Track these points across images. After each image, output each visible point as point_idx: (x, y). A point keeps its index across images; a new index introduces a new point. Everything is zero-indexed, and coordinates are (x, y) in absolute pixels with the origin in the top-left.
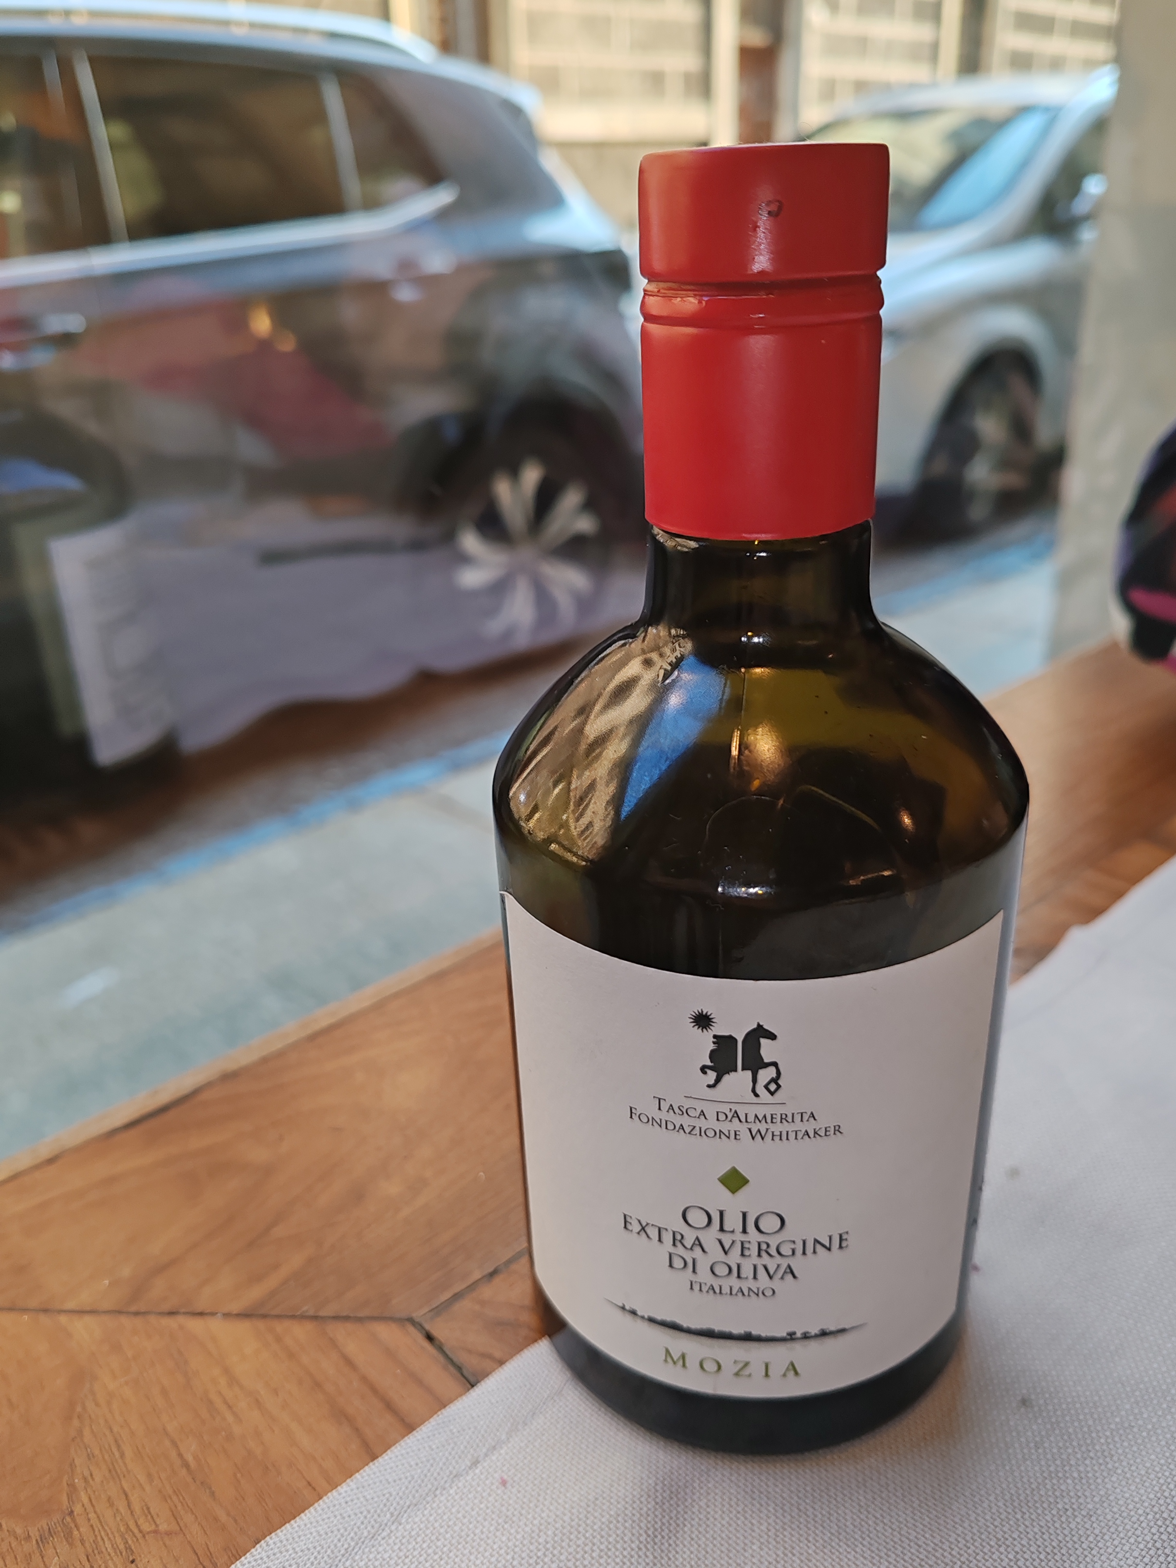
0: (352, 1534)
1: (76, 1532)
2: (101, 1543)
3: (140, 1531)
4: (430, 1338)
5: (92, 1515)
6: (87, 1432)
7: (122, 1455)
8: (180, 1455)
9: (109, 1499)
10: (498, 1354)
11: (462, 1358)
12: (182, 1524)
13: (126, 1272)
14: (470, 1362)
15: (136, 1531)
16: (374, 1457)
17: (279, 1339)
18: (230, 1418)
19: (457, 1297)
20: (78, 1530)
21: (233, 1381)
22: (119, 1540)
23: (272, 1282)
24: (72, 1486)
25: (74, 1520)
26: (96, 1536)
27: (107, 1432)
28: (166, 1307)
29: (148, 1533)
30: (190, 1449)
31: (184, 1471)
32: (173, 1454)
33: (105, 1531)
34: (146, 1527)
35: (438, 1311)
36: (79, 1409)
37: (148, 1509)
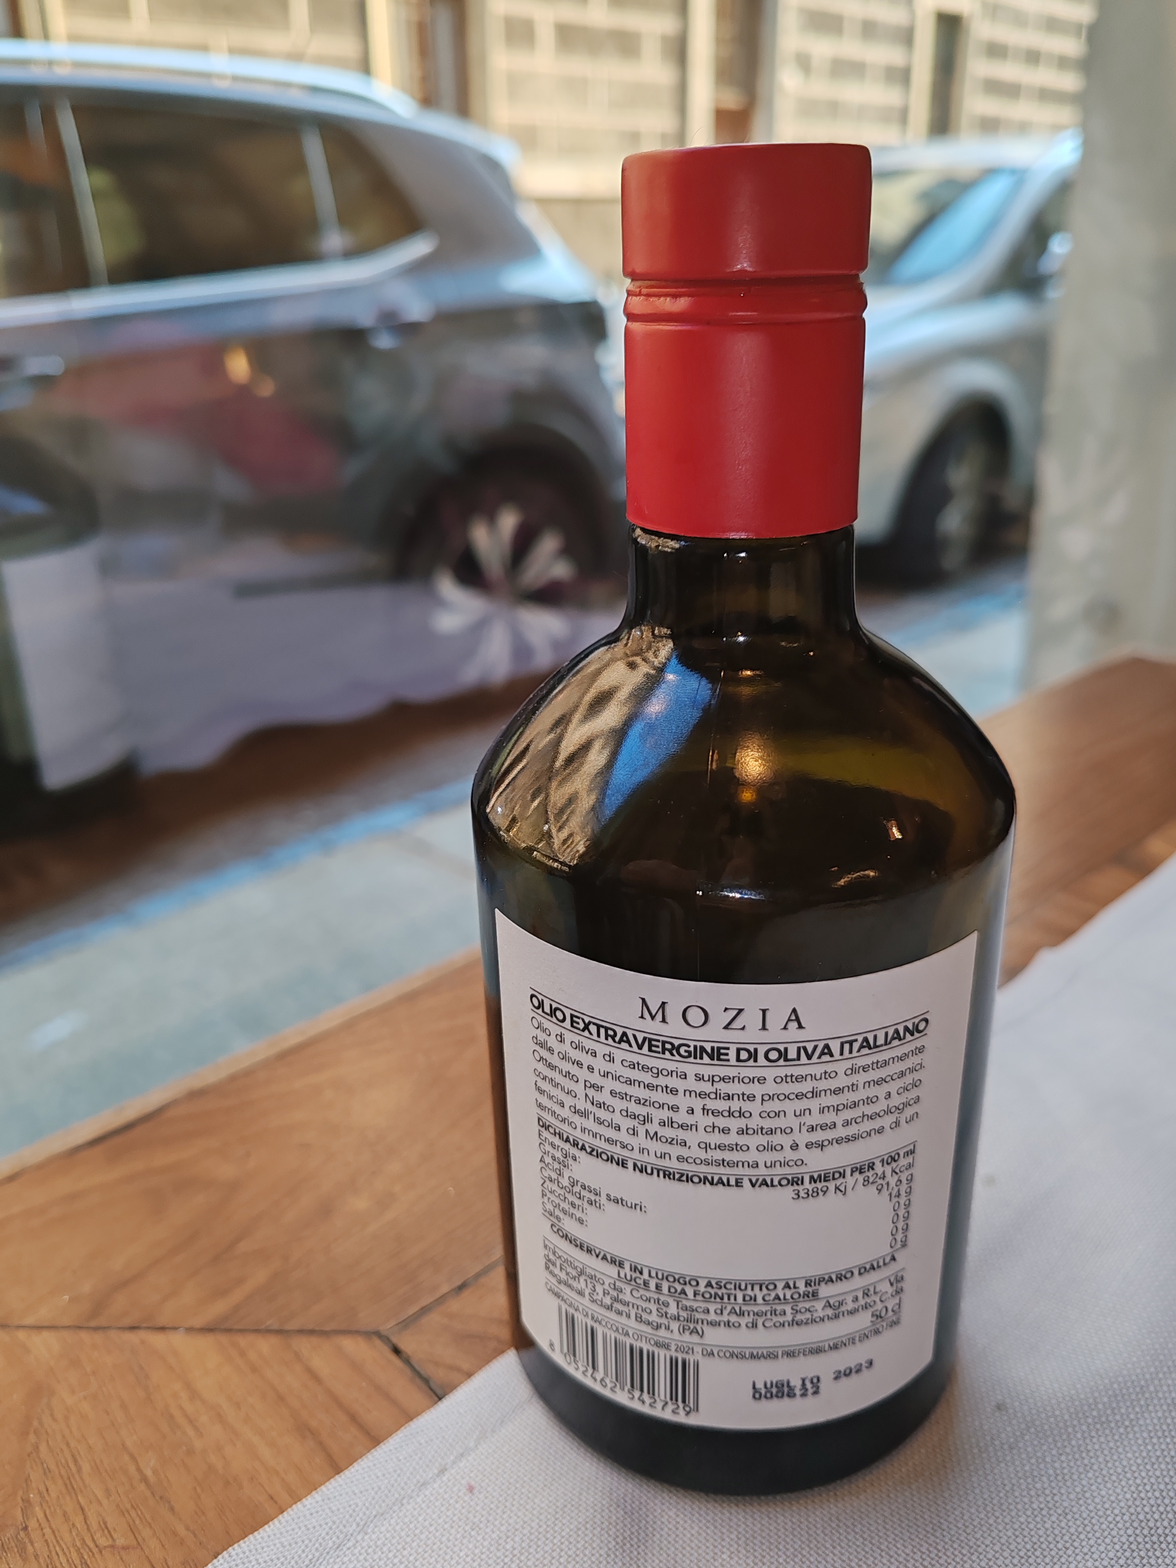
0: (317, 1545)
1: (29, 1547)
2: (55, 1558)
3: (97, 1546)
4: (397, 1351)
5: (47, 1531)
6: (43, 1448)
7: (79, 1470)
8: (139, 1470)
9: (65, 1514)
10: (466, 1366)
11: (429, 1371)
12: (140, 1539)
13: (86, 1288)
14: (438, 1375)
15: (92, 1545)
16: (338, 1470)
17: (242, 1354)
18: (191, 1433)
19: (425, 1310)
20: (32, 1544)
21: (194, 1395)
22: (74, 1555)
23: (237, 1296)
24: (27, 1501)
25: (28, 1535)
26: (50, 1551)
27: (65, 1448)
28: (127, 1321)
29: (105, 1547)
30: (149, 1464)
31: (142, 1487)
32: (132, 1469)
33: (60, 1546)
34: (103, 1541)
35: (406, 1324)
36: (36, 1423)
37: (105, 1523)
